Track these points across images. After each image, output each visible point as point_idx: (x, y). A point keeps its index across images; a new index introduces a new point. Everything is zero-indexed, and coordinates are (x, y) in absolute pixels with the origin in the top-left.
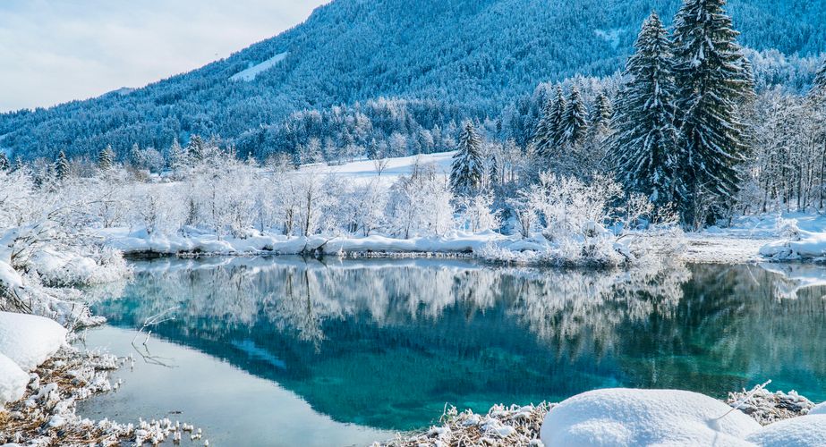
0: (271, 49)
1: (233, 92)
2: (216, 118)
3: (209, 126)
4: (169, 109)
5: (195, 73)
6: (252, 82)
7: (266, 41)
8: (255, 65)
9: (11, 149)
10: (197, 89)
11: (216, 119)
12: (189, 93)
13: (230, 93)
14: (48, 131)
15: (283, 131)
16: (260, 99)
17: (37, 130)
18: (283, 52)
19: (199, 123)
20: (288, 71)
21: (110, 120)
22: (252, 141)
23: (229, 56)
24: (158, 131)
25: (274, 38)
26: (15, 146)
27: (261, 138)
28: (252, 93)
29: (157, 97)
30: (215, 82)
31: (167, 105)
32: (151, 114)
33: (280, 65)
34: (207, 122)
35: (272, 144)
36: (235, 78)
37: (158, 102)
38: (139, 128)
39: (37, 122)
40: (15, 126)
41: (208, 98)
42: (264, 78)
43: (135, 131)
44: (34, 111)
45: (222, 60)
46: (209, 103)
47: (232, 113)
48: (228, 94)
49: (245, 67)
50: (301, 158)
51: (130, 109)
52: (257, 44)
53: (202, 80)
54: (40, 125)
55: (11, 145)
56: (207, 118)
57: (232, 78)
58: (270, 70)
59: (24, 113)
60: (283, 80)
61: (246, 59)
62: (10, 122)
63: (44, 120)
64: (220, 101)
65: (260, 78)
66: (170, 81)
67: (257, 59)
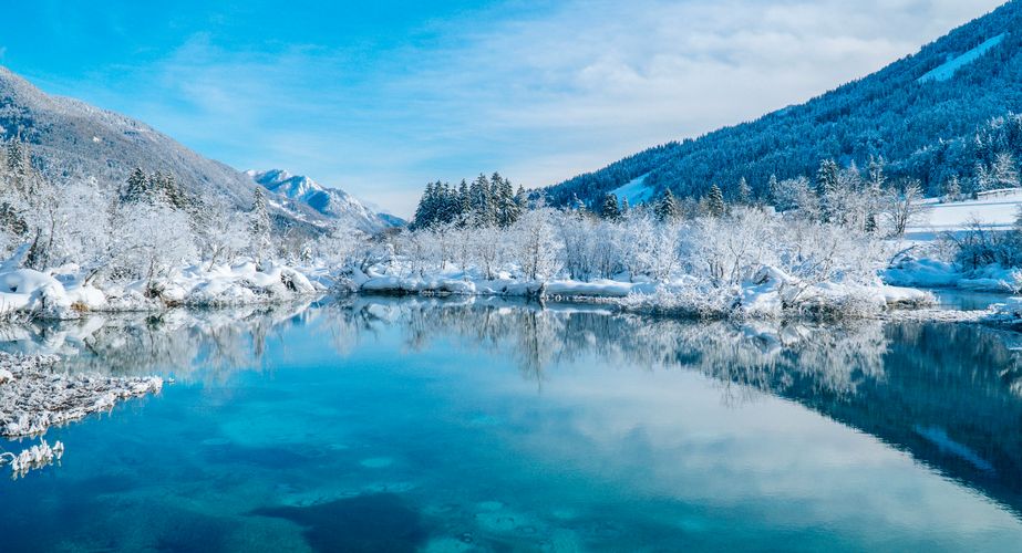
0: (981, 31)
1: (918, 97)
2: (889, 134)
3: (878, 146)
4: (829, 127)
5: (872, 77)
6: (949, 81)
7: (974, 21)
8: (955, 57)
9: (653, 187)
10: (871, 99)
11: (888, 136)
12: (859, 105)
13: (914, 99)
14: (691, 164)
15: (971, 145)
16: (953, 104)
17: (680, 165)
18: (998, 34)
19: (865, 142)
20: (1003, 60)
21: (758, 146)
22: (927, 162)
23: (918, 50)
24: (812, 156)
25: (986, 17)
26: (658, 184)
27: (940, 157)
28: (945, 97)
29: (818, 114)
30: (896, 86)
31: (829, 123)
32: (808, 136)
33: (991, 52)
34: (875, 141)
35: (955, 165)
36: (924, 79)
37: (820, 120)
38: (788, 155)
39: (681, 155)
40: (662, 160)
41: (882, 110)
42: (965, 73)
43: (784, 158)
44: (682, 143)
45: (908, 56)
46: (884, 115)
47: (910, 127)
48: (912, 101)
49: (941, 61)
50: (982, 182)
51: (784, 132)
52: (960, 28)
53: (879, 85)
54: (684, 159)
55: (653, 183)
56: (876, 135)
57: (919, 80)
58: (976, 62)
59: (671, 146)
60: (995, 73)
61: (943, 51)
62: (657, 157)
63: (690, 152)
64: (899, 111)
65: (959, 74)
66: (839, 91)
67: (959, 49)
